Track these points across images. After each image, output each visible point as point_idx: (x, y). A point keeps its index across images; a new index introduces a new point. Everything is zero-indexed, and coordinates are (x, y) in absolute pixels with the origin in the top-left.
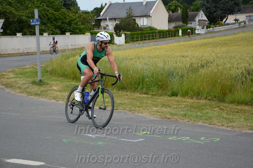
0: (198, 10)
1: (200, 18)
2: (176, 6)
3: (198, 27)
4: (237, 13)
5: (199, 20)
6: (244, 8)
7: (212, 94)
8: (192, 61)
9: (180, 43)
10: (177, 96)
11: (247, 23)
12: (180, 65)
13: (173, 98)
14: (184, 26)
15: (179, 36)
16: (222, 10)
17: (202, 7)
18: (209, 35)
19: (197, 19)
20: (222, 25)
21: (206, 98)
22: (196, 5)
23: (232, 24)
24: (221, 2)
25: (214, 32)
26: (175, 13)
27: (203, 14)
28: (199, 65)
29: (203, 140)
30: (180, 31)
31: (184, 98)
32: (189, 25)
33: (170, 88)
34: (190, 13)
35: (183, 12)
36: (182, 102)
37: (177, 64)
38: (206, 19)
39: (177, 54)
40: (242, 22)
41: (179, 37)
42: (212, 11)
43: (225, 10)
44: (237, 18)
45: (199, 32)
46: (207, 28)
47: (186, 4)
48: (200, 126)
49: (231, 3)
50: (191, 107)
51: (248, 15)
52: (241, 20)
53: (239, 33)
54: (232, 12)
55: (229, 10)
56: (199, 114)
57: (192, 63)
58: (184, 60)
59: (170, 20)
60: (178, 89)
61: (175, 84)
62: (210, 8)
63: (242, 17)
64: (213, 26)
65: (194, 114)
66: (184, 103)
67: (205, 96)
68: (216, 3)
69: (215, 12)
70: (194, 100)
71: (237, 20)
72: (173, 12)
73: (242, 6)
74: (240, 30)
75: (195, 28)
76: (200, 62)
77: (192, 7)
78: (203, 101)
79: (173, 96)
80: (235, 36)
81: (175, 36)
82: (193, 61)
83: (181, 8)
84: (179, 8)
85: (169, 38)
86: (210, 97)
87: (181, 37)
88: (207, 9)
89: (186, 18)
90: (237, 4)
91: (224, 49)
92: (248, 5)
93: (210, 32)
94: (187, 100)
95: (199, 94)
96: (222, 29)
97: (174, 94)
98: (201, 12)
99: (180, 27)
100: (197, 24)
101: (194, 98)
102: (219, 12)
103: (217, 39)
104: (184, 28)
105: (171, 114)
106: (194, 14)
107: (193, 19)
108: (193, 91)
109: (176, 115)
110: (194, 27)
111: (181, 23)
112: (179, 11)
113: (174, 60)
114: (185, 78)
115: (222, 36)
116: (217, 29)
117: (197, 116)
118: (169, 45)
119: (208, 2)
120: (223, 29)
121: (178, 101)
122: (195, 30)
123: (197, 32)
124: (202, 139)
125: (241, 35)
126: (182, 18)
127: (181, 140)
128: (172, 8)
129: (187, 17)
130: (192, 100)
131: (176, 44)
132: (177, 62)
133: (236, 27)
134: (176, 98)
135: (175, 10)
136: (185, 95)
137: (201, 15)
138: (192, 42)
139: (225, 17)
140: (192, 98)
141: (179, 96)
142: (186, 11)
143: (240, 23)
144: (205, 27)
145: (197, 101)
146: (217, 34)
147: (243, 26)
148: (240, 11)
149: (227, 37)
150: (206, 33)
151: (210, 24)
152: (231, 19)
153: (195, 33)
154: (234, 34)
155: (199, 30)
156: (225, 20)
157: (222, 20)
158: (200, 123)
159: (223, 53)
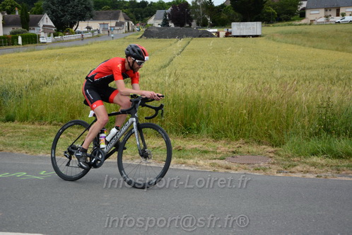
0: (41, 13)
1: (45, 24)
2: (12, 6)
3: (42, 34)
4: (89, 20)
5: (44, 26)
6: (97, 14)
7: (58, 118)
8: (33, 77)
9: (19, 54)
10: (13, 121)
11: (101, 32)
12: (18, 82)
13: (7, 124)
14: (24, 32)
15: (18, 44)
16: (71, 14)
17: (47, 10)
18: (58, 45)
19: (41, 24)
20: (72, 33)
21: (51, 122)
22: (38, 6)
23: (85, 32)
24: (69, 5)
25: (63, 41)
26: (12, 15)
27: (49, 19)
28: (42, 82)
29: (42, 175)
30: (20, 38)
31: (23, 124)
32: (31, 32)
33: (3, 111)
34: (32, 16)
35: (21, 14)
36: (19, 128)
37: (14, 81)
38: (53, 25)
39: (15, 68)
40: (95, 31)
41: (18, 46)
42: (59, 16)
43: (75, 15)
44: (90, 25)
45: (45, 41)
46: (54, 36)
47: (25, 5)
48: (40, 158)
49: (80, 8)
50: (32, 134)
51: (102, 22)
52: (94, 28)
53: (92, 44)
54: (83, 18)
55: (80, 15)
56: (41, 143)
57: (33, 80)
58: (23, 76)
59: (5, 24)
60: (15, 113)
61: (11, 105)
62: (56, 11)
63: (95, 25)
64: (61, 34)
65: (34, 143)
66: (23, 130)
67: (49, 120)
68: (63, 6)
69: (63, 16)
70: (36, 126)
71: (89, 28)
72: (9, 13)
73: (94, 12)
74: (93, 40)
75: (39, 35)
76: (44, 78)
77: (34, 9)
78: (47, 127)
79: (8, 121)
80: (87, 47)
81: (13, 45)
82: (35, 77)
83: (19, 8)
84: (17, 9)
85: (5, 47)
86: (55, 122)
87: (22, 46)
88: (53, 13)
89: (26, 23)
90: (88, 9)
91: (74, 62)
92: (101, 11)
93: (58, 41)
94: (27, 126)
95: (42, 119)
96: (72, 38)
97: (10, 119)
98: (46, 16)
99: (19, 33)
100: (42, 30)
101: (36, 123)
102: (68, 17)
103: (67, 50)
104: (24, 34)
105: (5, 145)
106: (37, 18)
107: (36, 24)
108: (34, 115)
109: (11, 145)
110: (37, 34)
111: (20, 28)
112: (17, 13)
113: (10, 75)
114: (24, 99)
115: (72, 47)
116: (67, 37)
117: (38, 145)
118: (4, 56)
119: (53, 4)
120: (74, 38)
121: (14, 128)
122: (39, 37)
123: (41, 40)
124: (42, 173)
125: (95, 46)
126: (22, 22)
127: (14, 176)
128: (8, 7)
129: (28, 20)
130: (32, 126)
131: (13, 55)
132: (13, 79)
133: (89, 36)
134: (12, 124)
135: (12, 10)
136: (24, 119)
137: (45, 20)
138: (35, 53)
139: (75, 23)
140: (33, 123)
141: (16, 121)
142: (26, 13)
143: (93, 32)
144: (52, 34)
145: (39, 127)
146: (66, 44)
147: (97, 35)
148: (92, 17)
149: (79, 48)
150: (53, 42)
151: (58, 31)
152: (82, 26)
153: (39, 42)
154: (87, 44)
155: (44, 38)
156: (75, 27)
157: (72, 27)
158: (41, 154)
159: (73, 67)
